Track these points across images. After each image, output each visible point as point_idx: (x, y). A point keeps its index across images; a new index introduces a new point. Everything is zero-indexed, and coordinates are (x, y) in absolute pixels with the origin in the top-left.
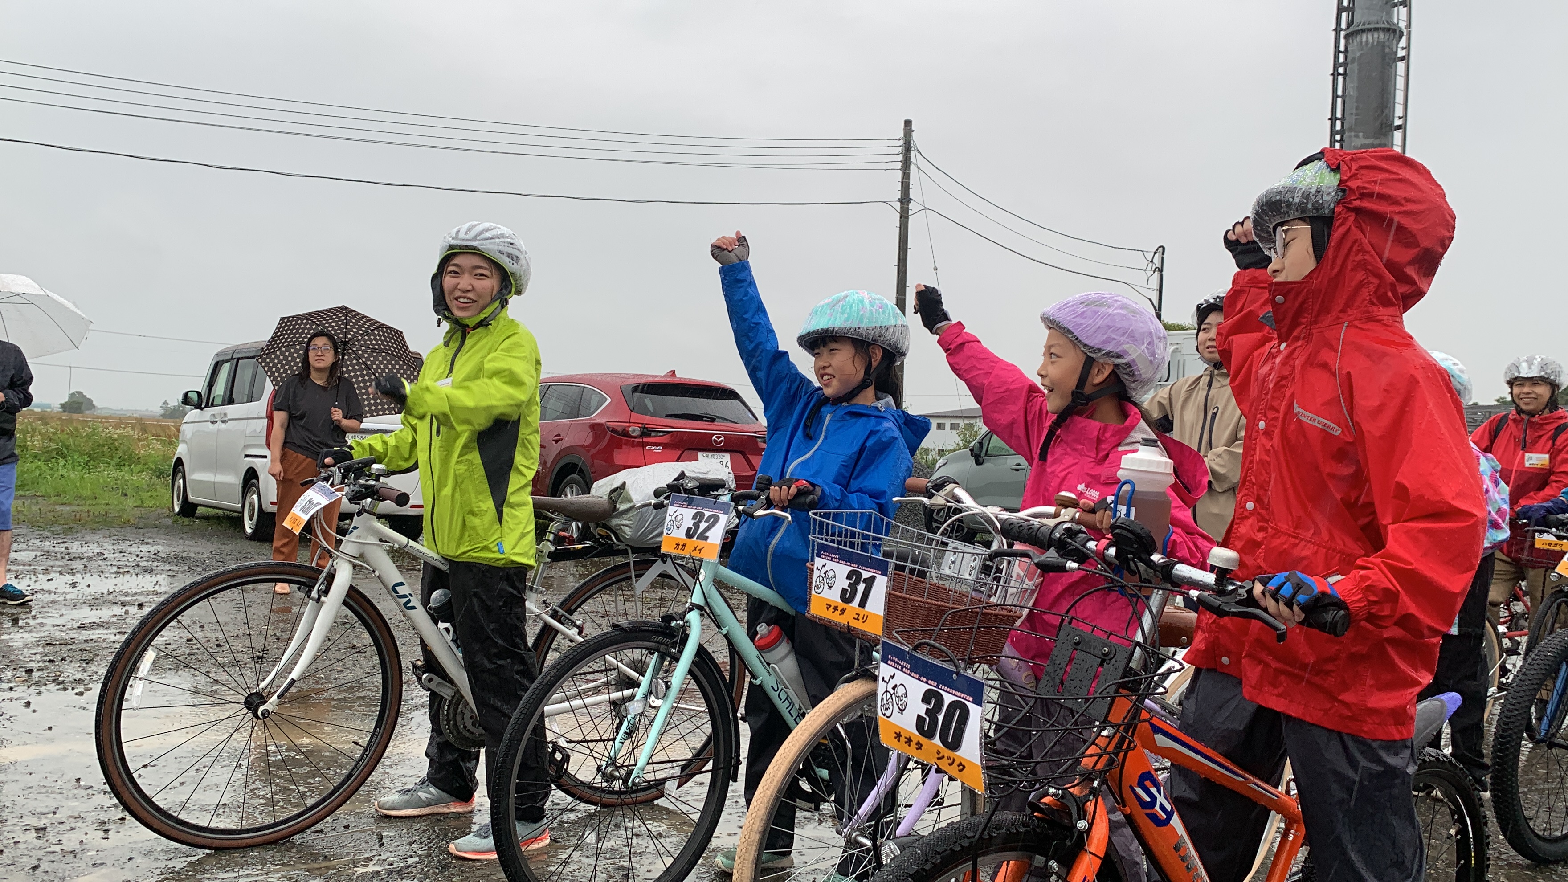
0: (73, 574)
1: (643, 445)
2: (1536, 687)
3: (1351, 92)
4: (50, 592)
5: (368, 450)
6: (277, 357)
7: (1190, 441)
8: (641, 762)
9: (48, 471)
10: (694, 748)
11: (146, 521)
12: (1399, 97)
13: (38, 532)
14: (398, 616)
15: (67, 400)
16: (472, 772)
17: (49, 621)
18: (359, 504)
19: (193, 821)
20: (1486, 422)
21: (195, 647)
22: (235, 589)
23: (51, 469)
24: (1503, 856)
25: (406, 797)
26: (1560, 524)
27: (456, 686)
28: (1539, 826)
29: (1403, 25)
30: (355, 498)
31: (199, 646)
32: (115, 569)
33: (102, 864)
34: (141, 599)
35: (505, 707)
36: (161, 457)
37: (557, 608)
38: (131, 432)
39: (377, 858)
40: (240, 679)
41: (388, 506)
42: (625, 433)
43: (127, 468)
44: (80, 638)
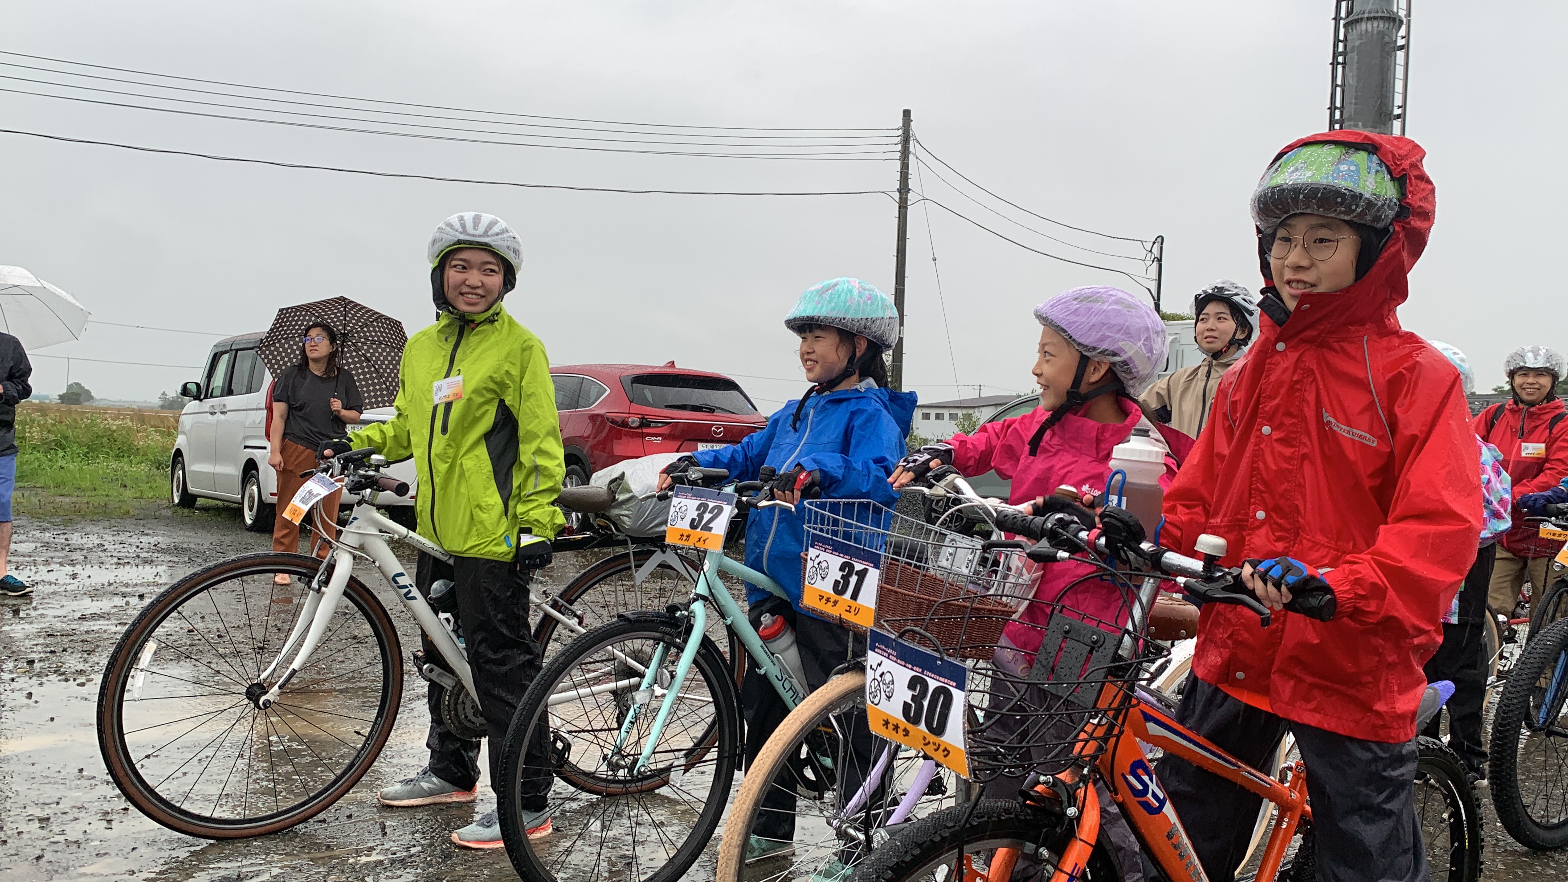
0: (74, 565)
1: (643, 436)
2: (1535, 675)
3: (1351, 81)
4: (50, 584)
5: (366, 441)
6: (277, 349)
7: (1189, 431)
8: (647, 750)
9: (47, 462)
10: (695, 738)
11: (146, 512)
12: (1399, 86)
13: (38, 524)
14: (398, 607)
15: (65, 391)
16: (473, 761)
17: (50, 613)
18: (359, 494)
19: (196, 812)
20: (1484, 411)
21: (196, 638)
22: (235, 580)
23: (50, 460)
24: (1501, 844)
25: (409, 787)
26: (1559, 513)
27: (457, 676)
28: (1537, 813)
29: (1402, 13)
30: (355, 488)
31: (200, 637)
32: (116, 560)
33: (106, 854)
34: (142, 590)
35: (510, 697)
36: (160, 449)
37: (558, 598)
38: (130, 424)
39: (380, 847)
40: (241, 670)
41: (388, 497)
42: (624, 424)
43: (126, 459)
44: (82, 629)
